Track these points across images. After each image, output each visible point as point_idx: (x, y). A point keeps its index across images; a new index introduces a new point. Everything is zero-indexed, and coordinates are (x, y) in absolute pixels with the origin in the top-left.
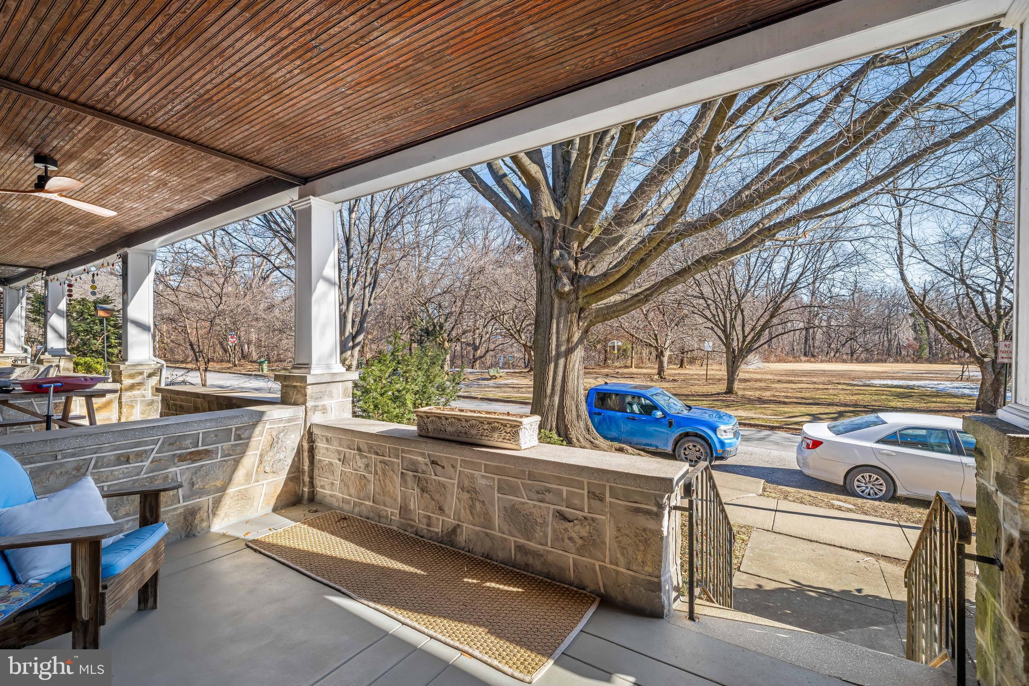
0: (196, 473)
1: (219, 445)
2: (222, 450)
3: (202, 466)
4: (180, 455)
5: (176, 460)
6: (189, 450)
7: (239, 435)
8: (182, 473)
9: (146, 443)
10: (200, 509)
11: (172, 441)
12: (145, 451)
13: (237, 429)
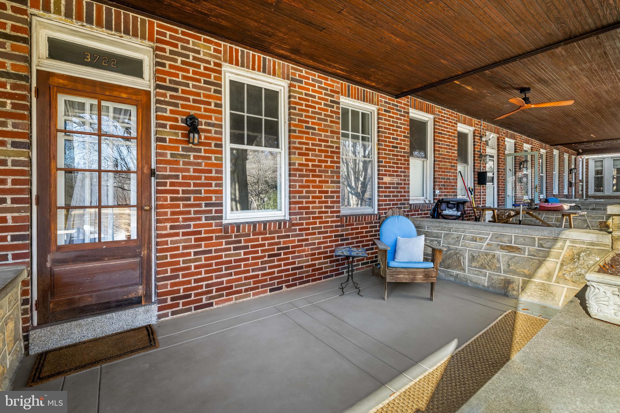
0: (511, 259)
1: (527, 247)
2: (529, 251)
3: (515, 256)
4: (501, 246)
5: (499, 248)
6: (506, 244)
7: (541, 244)
8: (503, 256)
9: (484, 234)
10: (513, 282)
11: (497, 236)
12: (484, 238)
13: (539, 239)
